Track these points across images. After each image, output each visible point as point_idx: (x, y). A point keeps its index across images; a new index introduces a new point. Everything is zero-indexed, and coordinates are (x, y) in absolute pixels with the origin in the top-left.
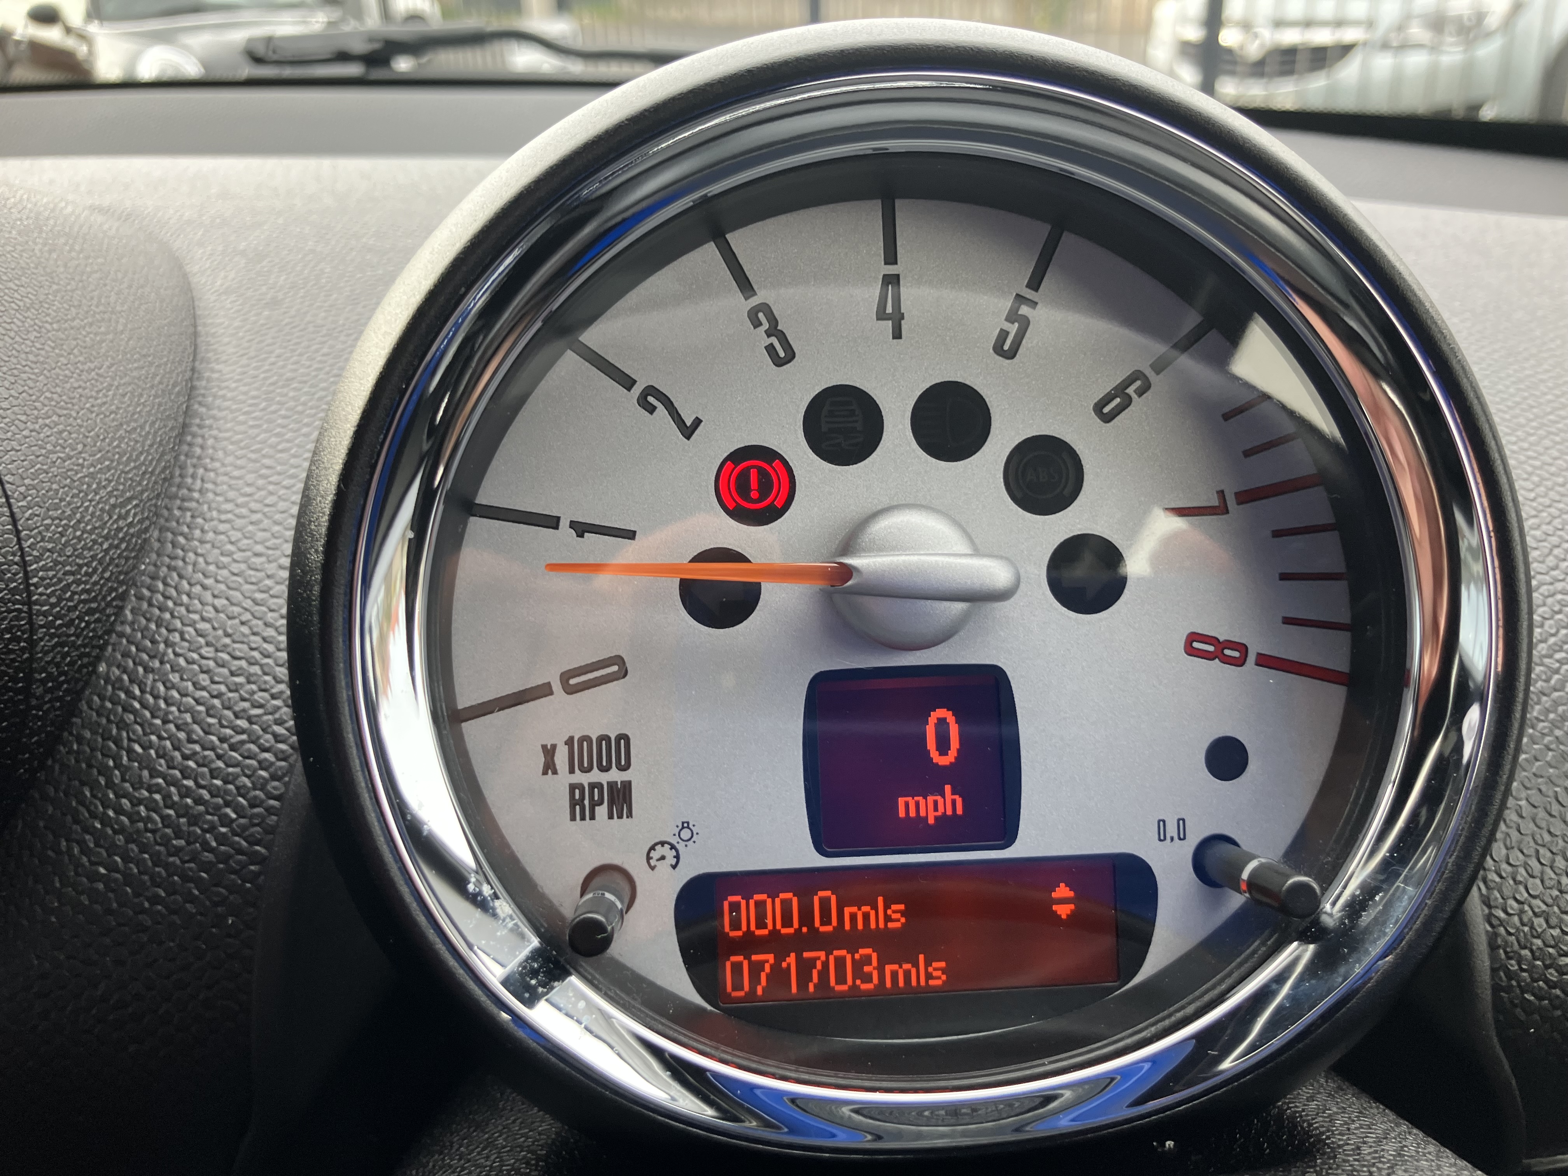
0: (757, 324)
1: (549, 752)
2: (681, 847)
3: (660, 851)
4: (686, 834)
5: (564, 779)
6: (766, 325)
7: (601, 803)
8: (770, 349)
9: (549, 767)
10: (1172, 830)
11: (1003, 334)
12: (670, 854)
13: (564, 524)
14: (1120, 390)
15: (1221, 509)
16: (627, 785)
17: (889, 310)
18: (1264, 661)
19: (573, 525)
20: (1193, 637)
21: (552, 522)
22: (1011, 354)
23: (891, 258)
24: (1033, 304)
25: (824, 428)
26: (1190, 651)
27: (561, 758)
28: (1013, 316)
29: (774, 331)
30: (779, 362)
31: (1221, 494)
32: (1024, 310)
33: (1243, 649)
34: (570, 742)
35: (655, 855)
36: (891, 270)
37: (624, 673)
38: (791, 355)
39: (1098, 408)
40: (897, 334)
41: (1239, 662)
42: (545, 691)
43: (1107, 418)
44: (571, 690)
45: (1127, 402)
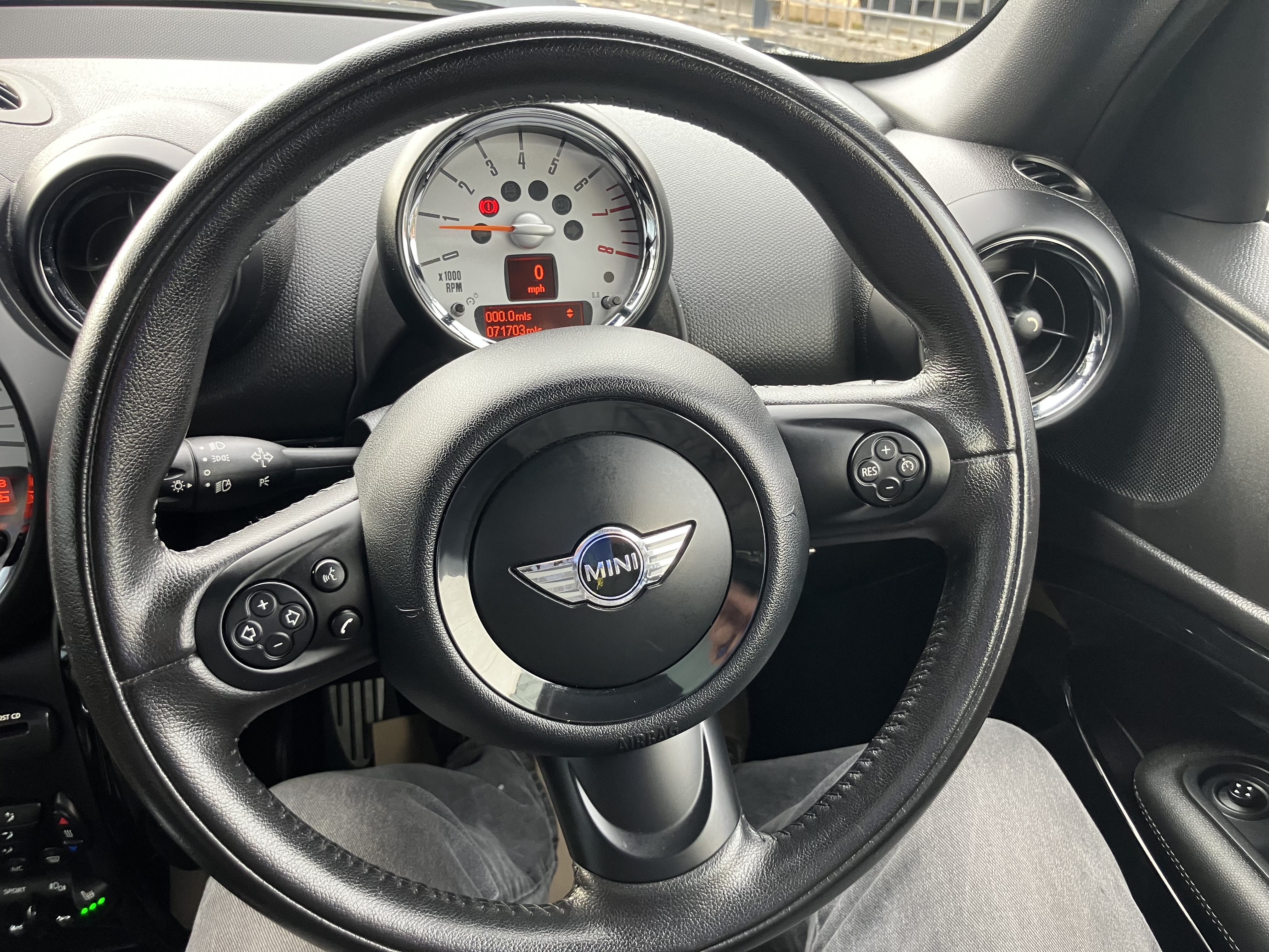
0: (488, 165)
1: (440, 275)
2: (475, 299)
3: (470, 300)
4: (476, 296)
5: (445, 282)
6: (490, 165)
7: (454, 288)
8: (492, 172)
9: (441, 279)
10: (596, 295)
11: (551, 168)
12: (472, 301)
13: (441, 217)
14: (580, 183)
15: (607, 214)
16: (460, 284)
17: (521, 162)
18: (618, 253)
19: (444, 217)
20: (600, 247)
21: (438, 217)
22: (553, 173)
23: (521, 148)
24: (558, 161)
25: (506, 192)
26: (599, 250)
27: (443, 276)
28: (553, 163)
29: (492, 167)
30: (494, 175)
31: (606, 210)
32: (556, 162)
33: (612, 249)
34: (445, 273)
35: (468, 301)
36: (522, 151)
37: (458, 255)
38: (497, 173)
39: (575, 188)
40: (524, 168)
41: (612, 253)
42: (438, 260)
43: (577, 190)
44: (445, 259)
45: (582, 186)
